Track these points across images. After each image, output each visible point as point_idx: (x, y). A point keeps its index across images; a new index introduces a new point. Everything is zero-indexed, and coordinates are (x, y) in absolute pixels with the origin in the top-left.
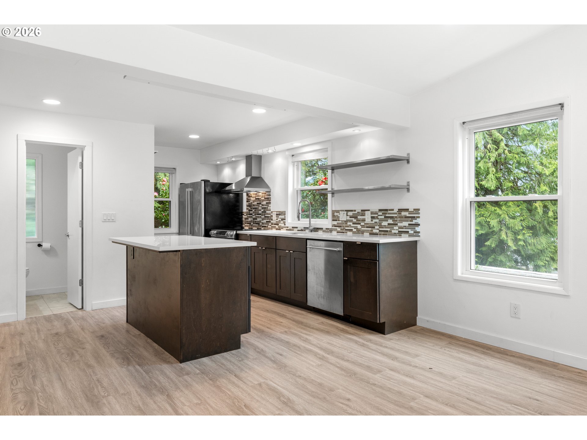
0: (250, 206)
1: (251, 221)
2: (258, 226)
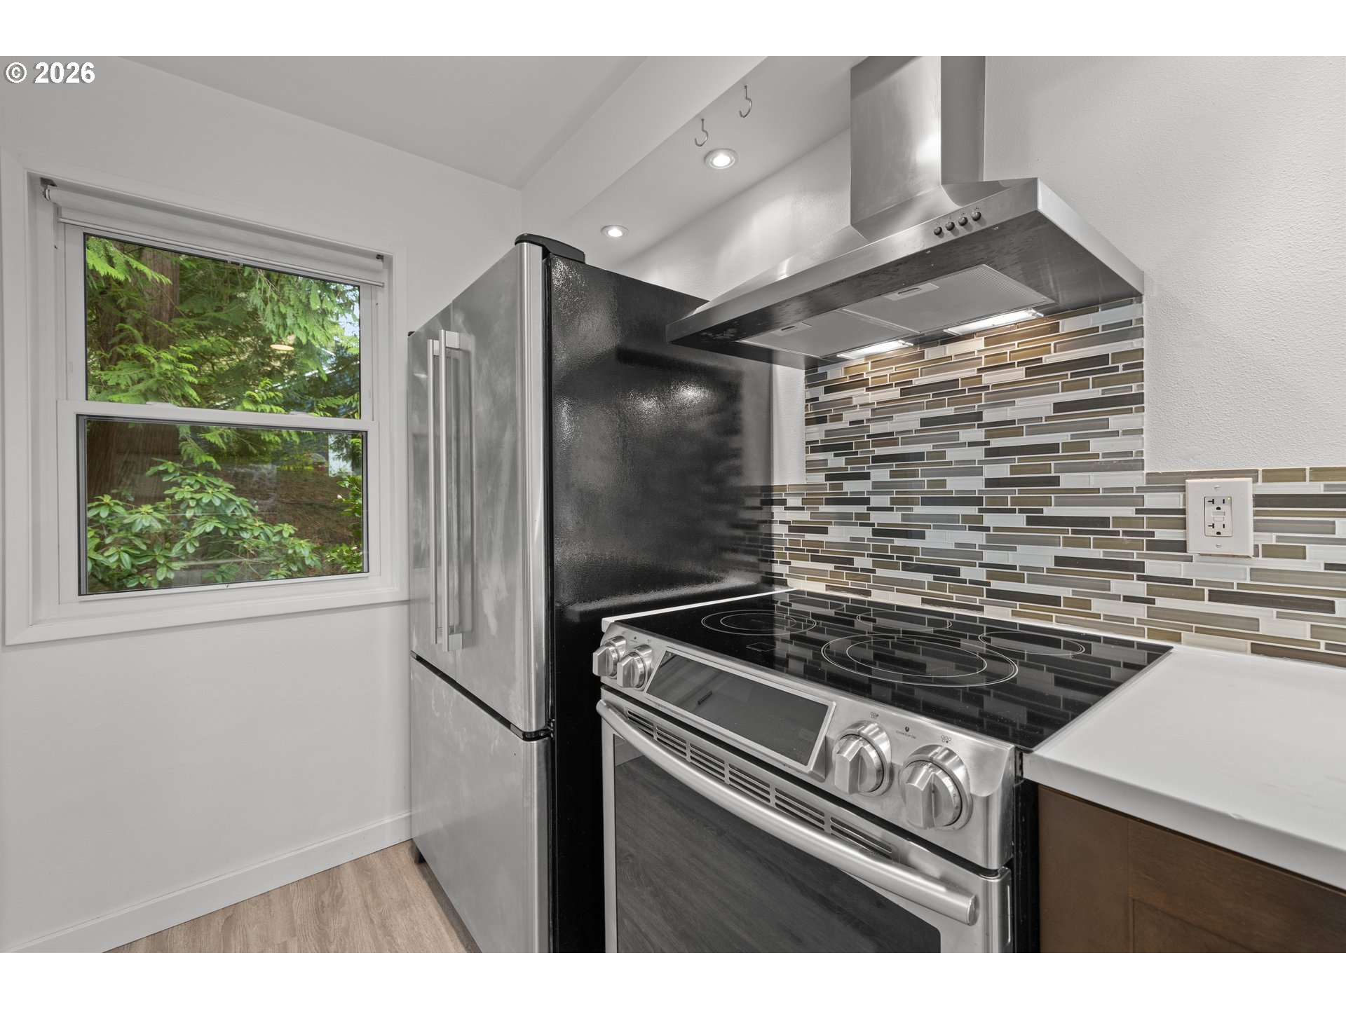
0: (849, 446)
1: (857, 545)
2: (931, 586)
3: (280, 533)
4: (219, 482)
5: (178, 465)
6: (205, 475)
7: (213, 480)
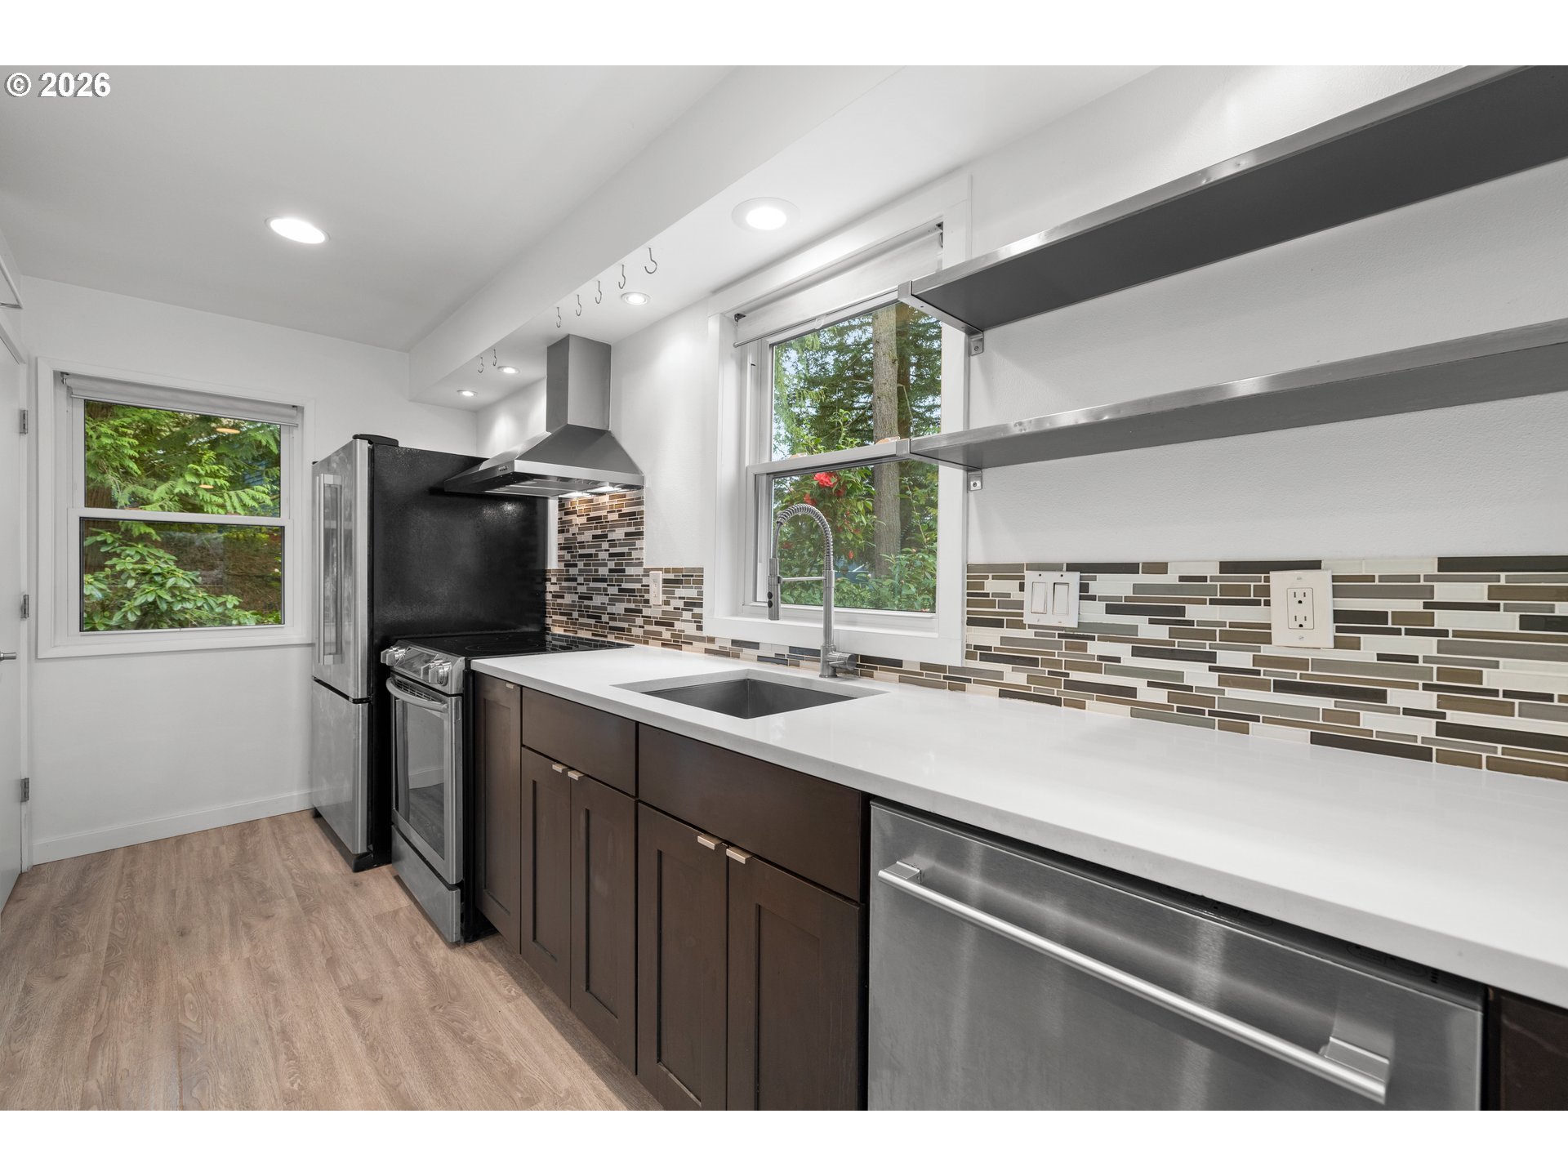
0: (571, 548)
2: (596, 626)
3: (224, 604)
4: (161, 553)
5: (116, 536)
6: (145, 546)
7: (154, 551)
